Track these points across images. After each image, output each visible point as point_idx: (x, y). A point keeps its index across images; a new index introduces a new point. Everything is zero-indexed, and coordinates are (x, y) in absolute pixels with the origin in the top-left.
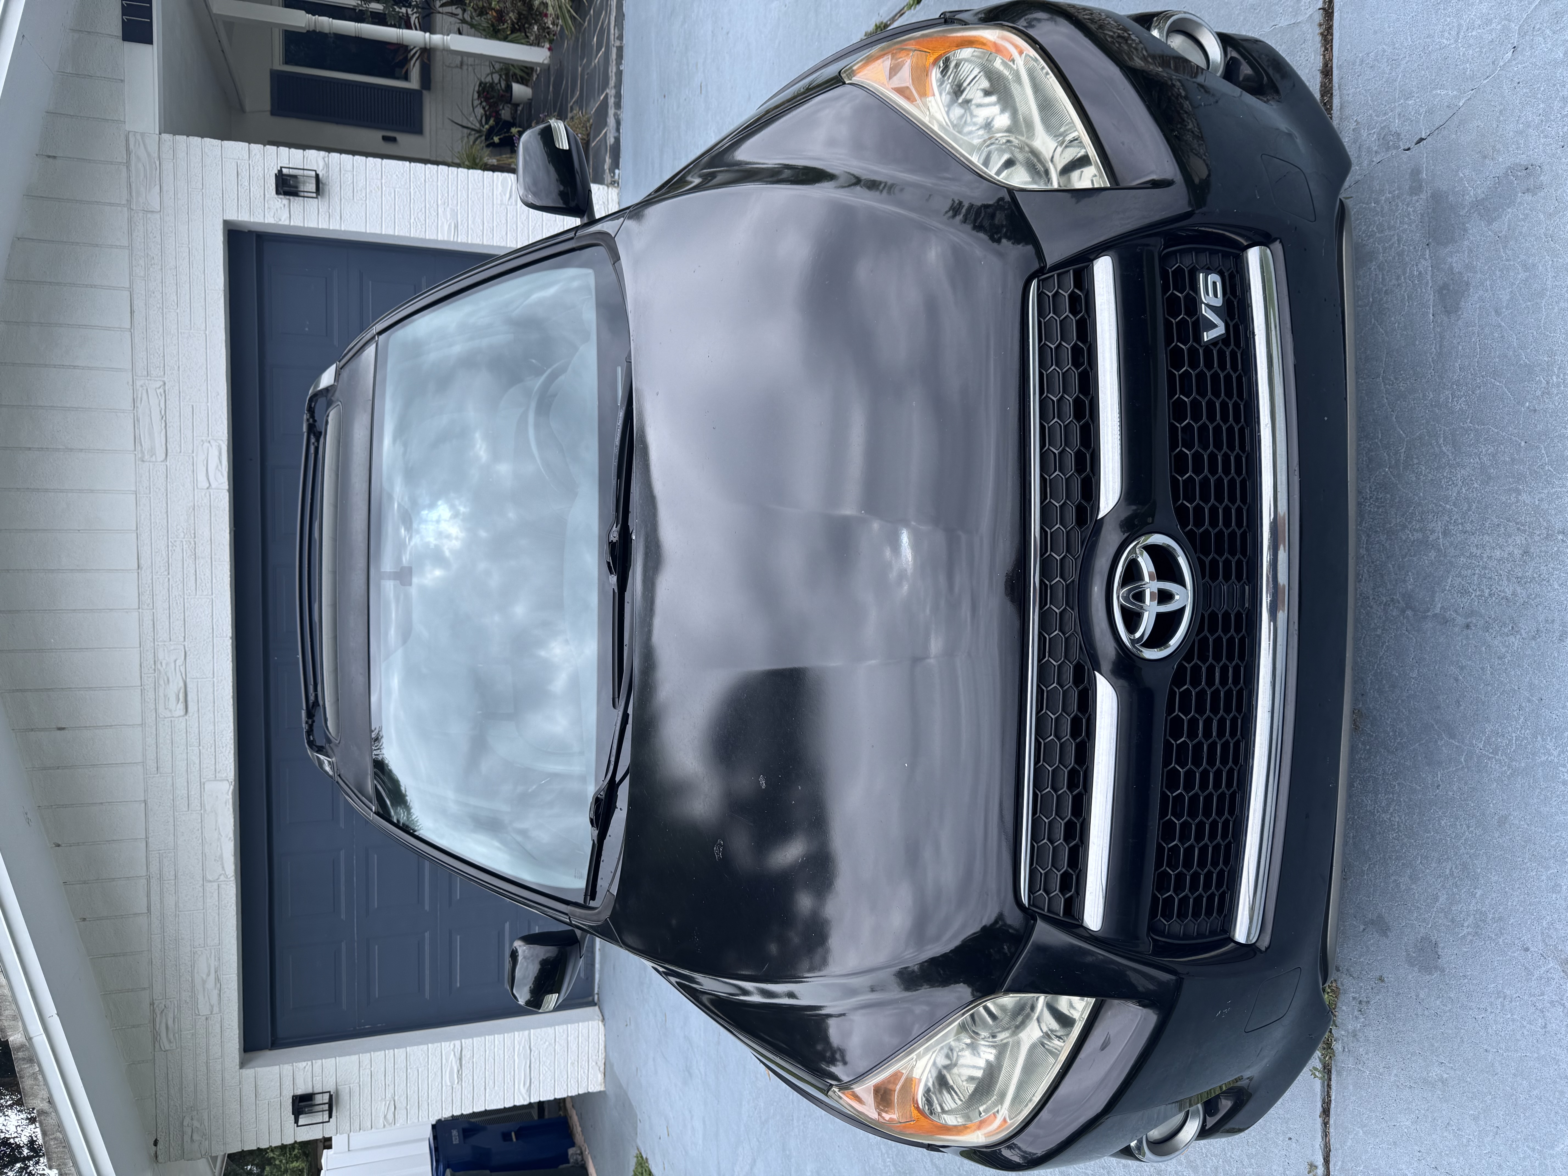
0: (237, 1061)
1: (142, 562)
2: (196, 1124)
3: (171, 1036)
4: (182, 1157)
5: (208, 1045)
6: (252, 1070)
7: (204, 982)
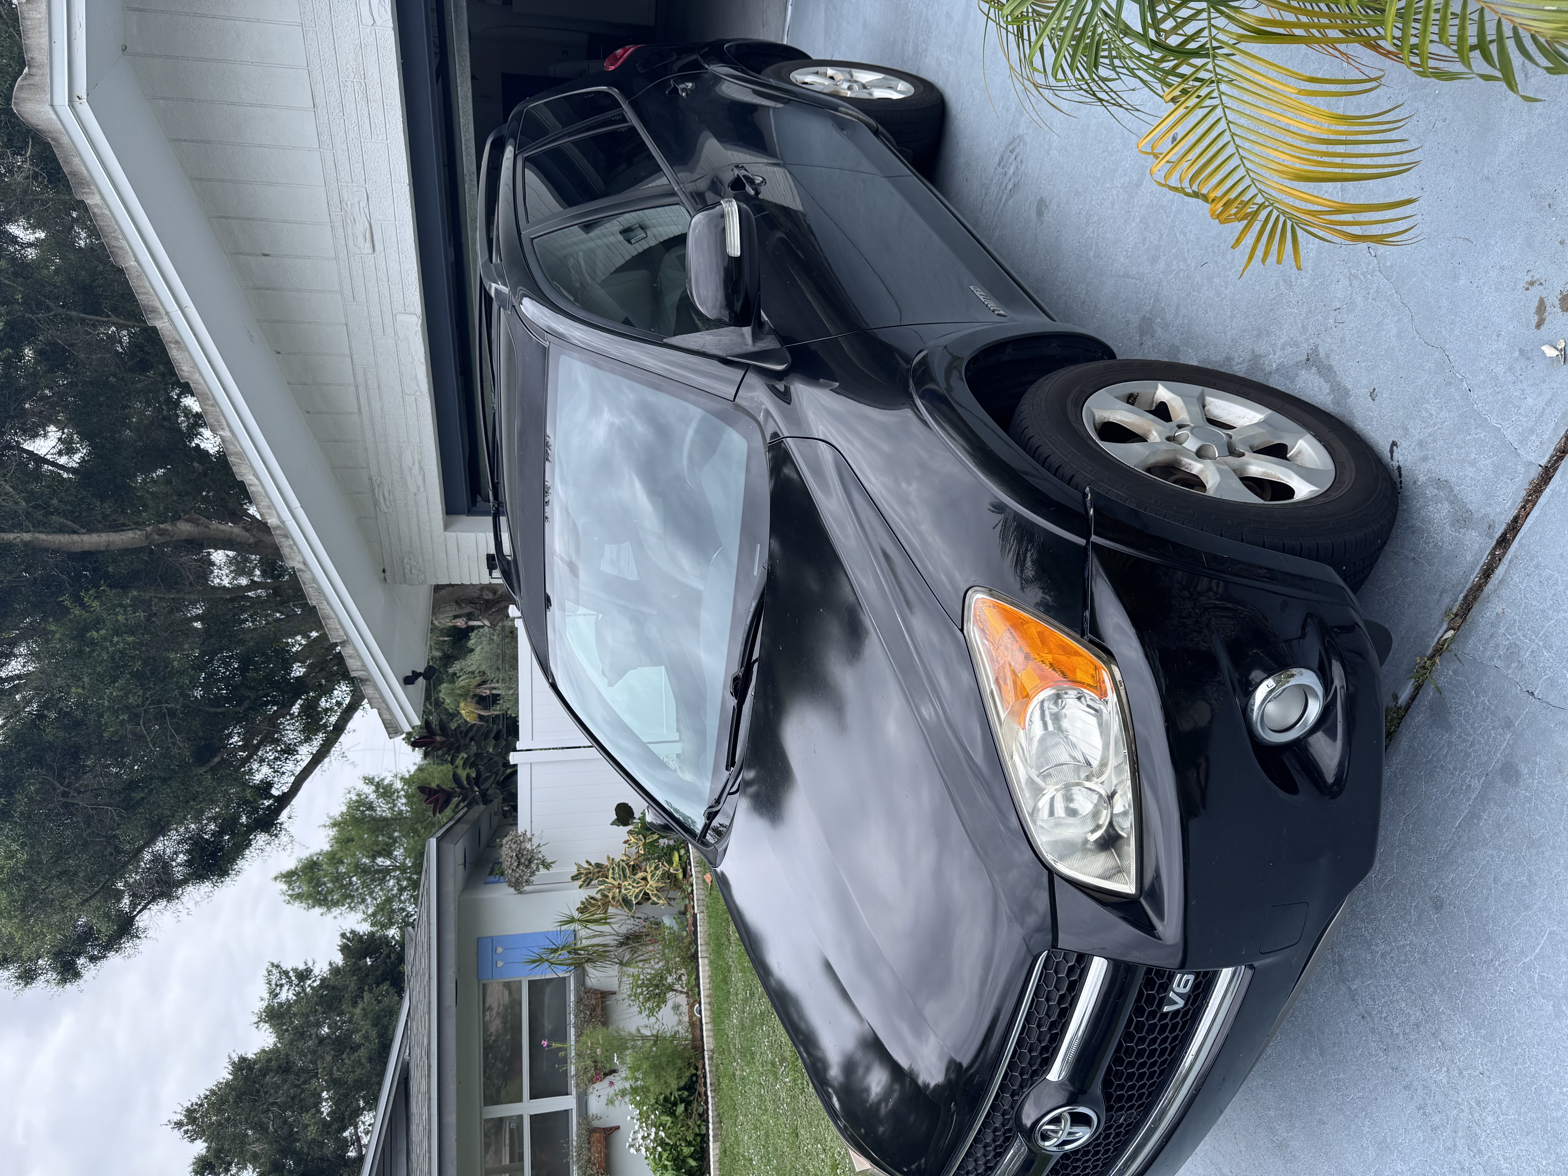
0: (442, 525)
1: (317, 101)
2: (413, 563)
3: (388, 504)
4: (405, 582)
5: (417, 513)
6: (454, 534)
7: (410, 470)
